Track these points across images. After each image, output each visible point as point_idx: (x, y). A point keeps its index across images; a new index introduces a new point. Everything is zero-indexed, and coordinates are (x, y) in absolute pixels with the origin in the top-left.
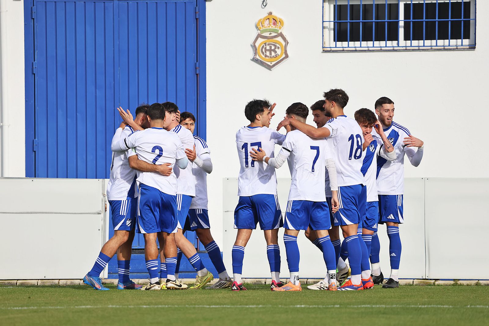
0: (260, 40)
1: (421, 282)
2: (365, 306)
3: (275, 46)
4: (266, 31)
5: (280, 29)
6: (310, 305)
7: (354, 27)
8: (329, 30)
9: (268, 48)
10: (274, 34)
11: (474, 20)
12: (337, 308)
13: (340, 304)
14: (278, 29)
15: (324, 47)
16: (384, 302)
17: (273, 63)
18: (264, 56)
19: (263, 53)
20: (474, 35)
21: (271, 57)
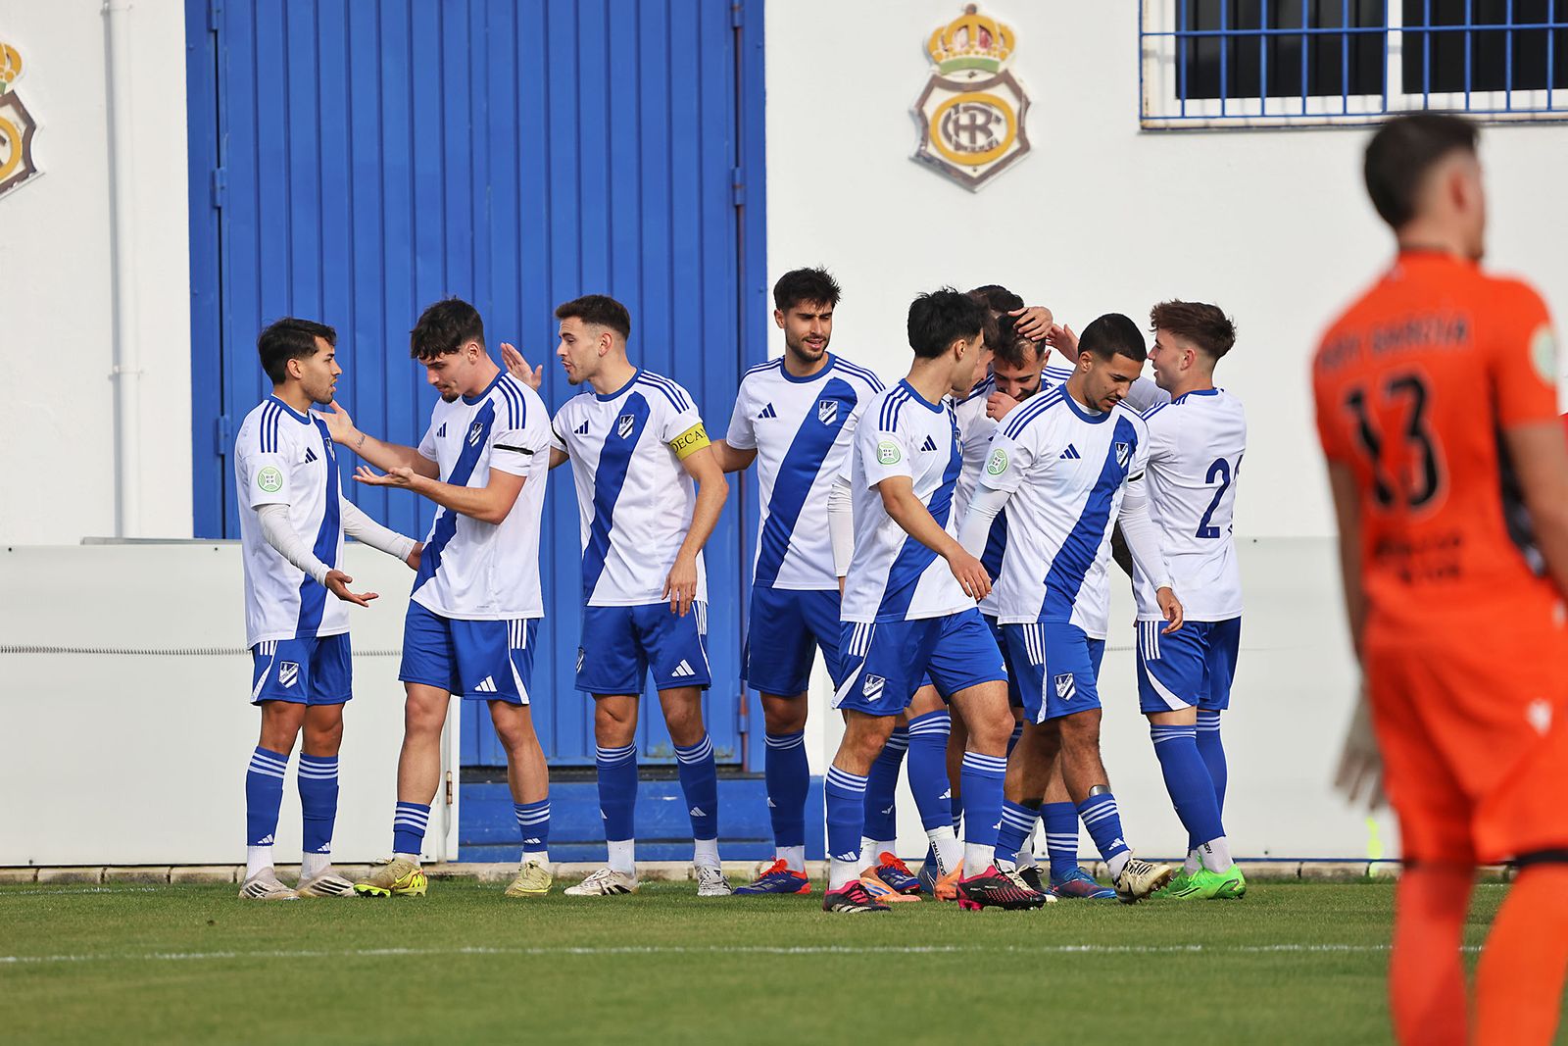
2: (1284, 948)
3: (988, 114)
4: (957, 66)
5: (1003, 59)
6: (1107, 946)
7: (1242, 52)
8: (1159, 62)
9: (964, 120)
10: (982, 77)
12: (1195, 953)
13: (1204, 943)
14: (997, 59)
15: (1144, 115)
16: (1344, 936)
17: (982, 169)
18: (950, 148)
19: (948, 137)
21: (973, 150)
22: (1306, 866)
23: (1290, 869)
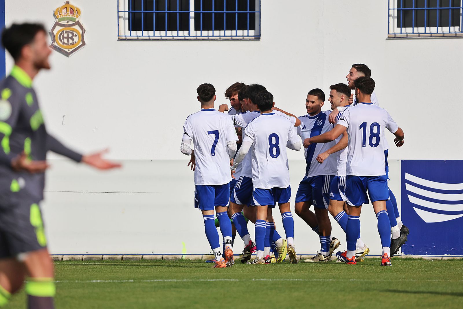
0: (58, 28)
1: (209, 257)
2: (157, 280)
3: (73, 34)
4: (63, 19)
5: (77, 18)
6: (105, 280)
7: (148, 17)
8: (124, 19)
9: (66, 35)
10: (71, 23)
11: (259, 13)
12: (131, 282)
13: (134, 279)
14: (75, 18)
15: (119, 35)
16: (175, 277)
17: (71, 50)
18: (61, 44)
19: (61, 40)
20: (259, 27)
21: (68, 44)
22: (164, 256)
23: (159, 257)
